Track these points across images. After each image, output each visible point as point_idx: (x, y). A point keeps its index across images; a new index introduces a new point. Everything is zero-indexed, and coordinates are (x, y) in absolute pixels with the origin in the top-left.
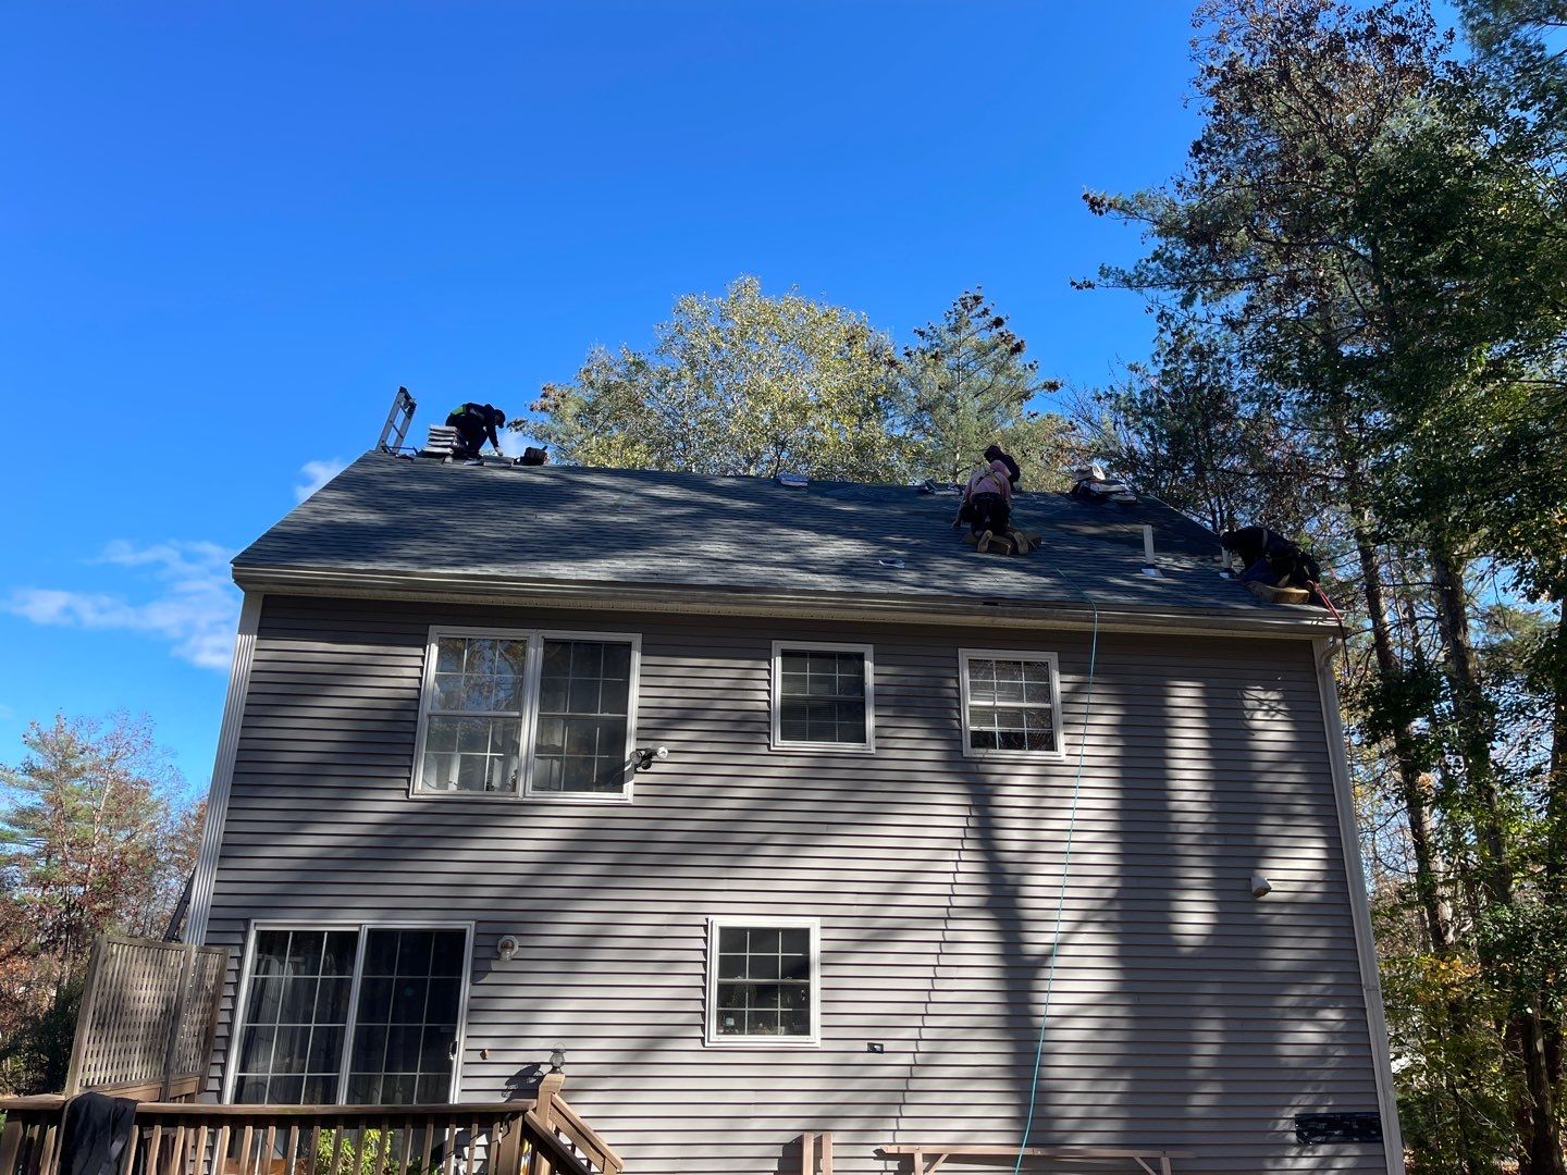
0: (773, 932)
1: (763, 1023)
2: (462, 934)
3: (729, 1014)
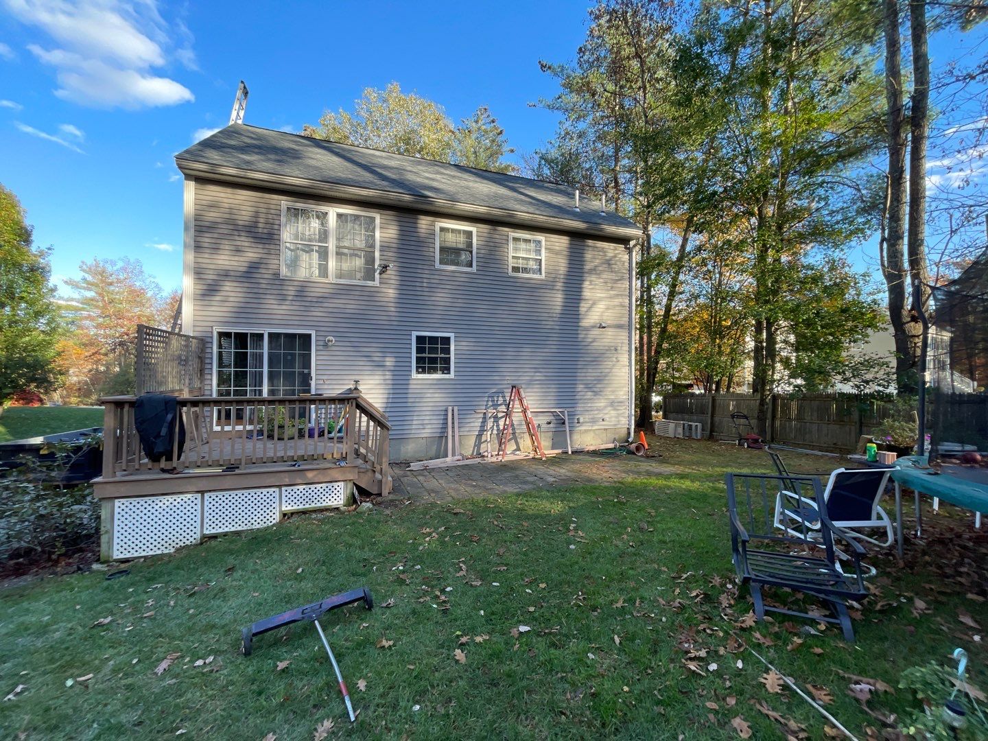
0: (437, 338)
1: (433, 370)
2: (310, 335)
3: (420, 367)
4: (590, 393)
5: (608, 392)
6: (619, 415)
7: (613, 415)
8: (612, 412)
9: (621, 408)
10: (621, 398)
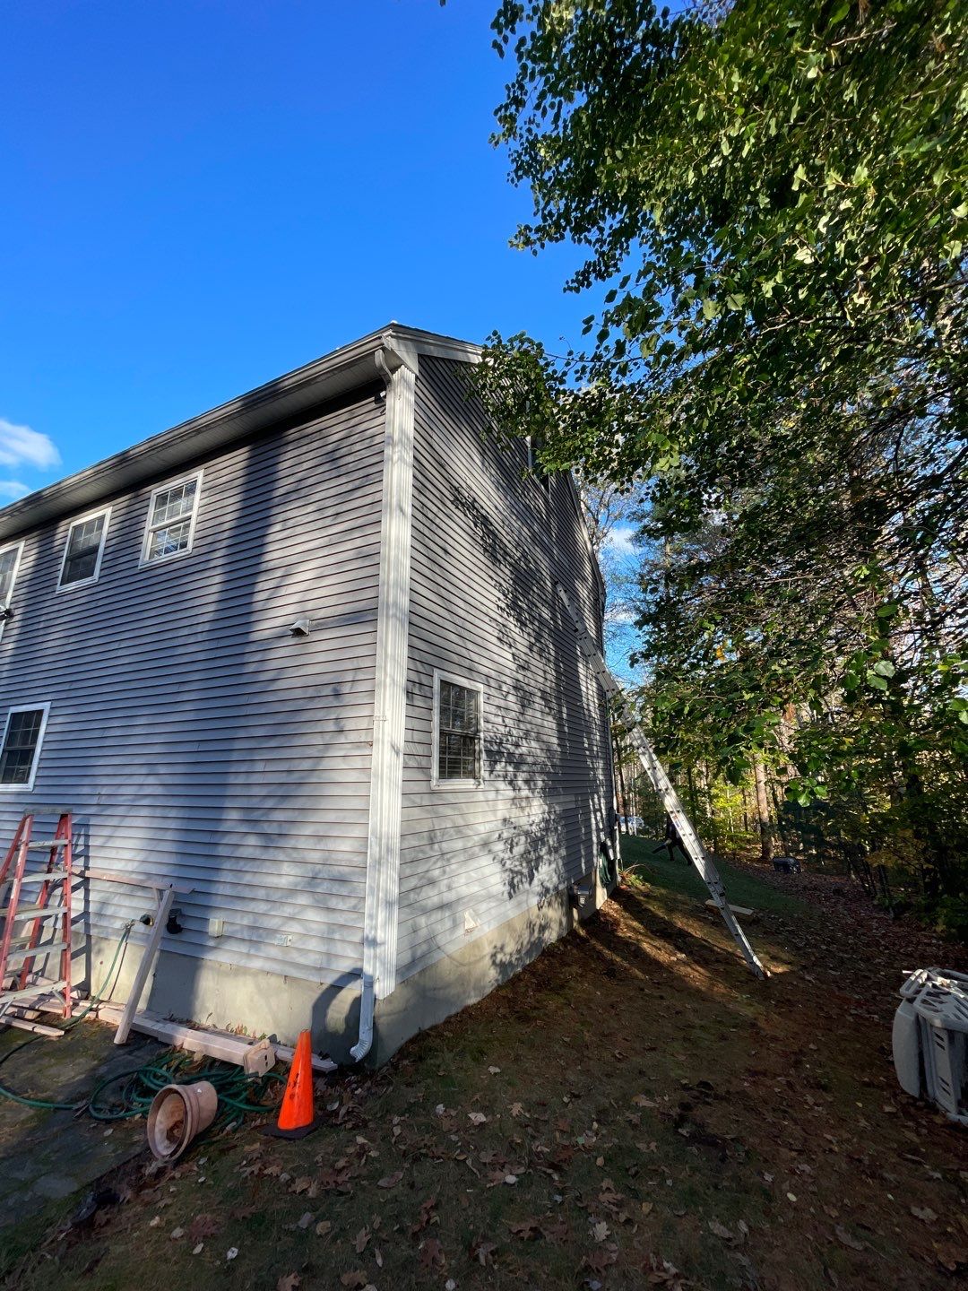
4: (252, 840)
5: (303, 839)
6: (333, 932)
7: (314, 926)
8: (311, 915)
9: (341, 906)
10: (343, 863)
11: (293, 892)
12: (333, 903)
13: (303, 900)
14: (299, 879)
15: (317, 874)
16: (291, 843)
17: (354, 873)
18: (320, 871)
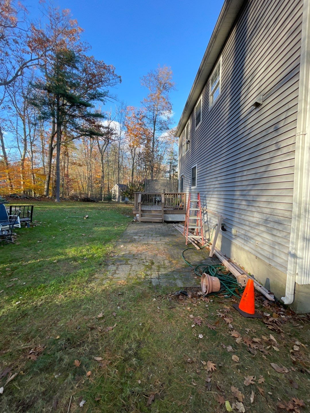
5: (262, 203)
6: (275, 245)
7: (266, 240)
8: (265, 235)
9: (278, 235)
10: (280, 215)
11: (258, 224)
12: (275, 232)
13: (262, 228)
14: (261, 219)
15: (267, 218)
16: (257, 204)
17: (285, 220)
18: (269, 218)
